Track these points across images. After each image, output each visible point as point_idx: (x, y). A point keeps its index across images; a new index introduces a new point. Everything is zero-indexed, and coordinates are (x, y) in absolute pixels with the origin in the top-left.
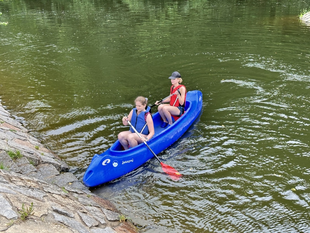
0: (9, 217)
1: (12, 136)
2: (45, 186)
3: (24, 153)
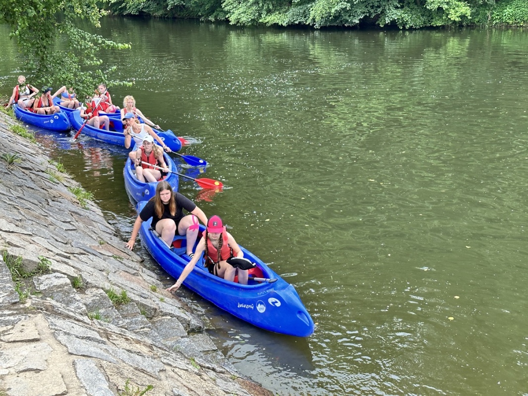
1: (116, 266)
2: (163, 354)
3: (133, 295)
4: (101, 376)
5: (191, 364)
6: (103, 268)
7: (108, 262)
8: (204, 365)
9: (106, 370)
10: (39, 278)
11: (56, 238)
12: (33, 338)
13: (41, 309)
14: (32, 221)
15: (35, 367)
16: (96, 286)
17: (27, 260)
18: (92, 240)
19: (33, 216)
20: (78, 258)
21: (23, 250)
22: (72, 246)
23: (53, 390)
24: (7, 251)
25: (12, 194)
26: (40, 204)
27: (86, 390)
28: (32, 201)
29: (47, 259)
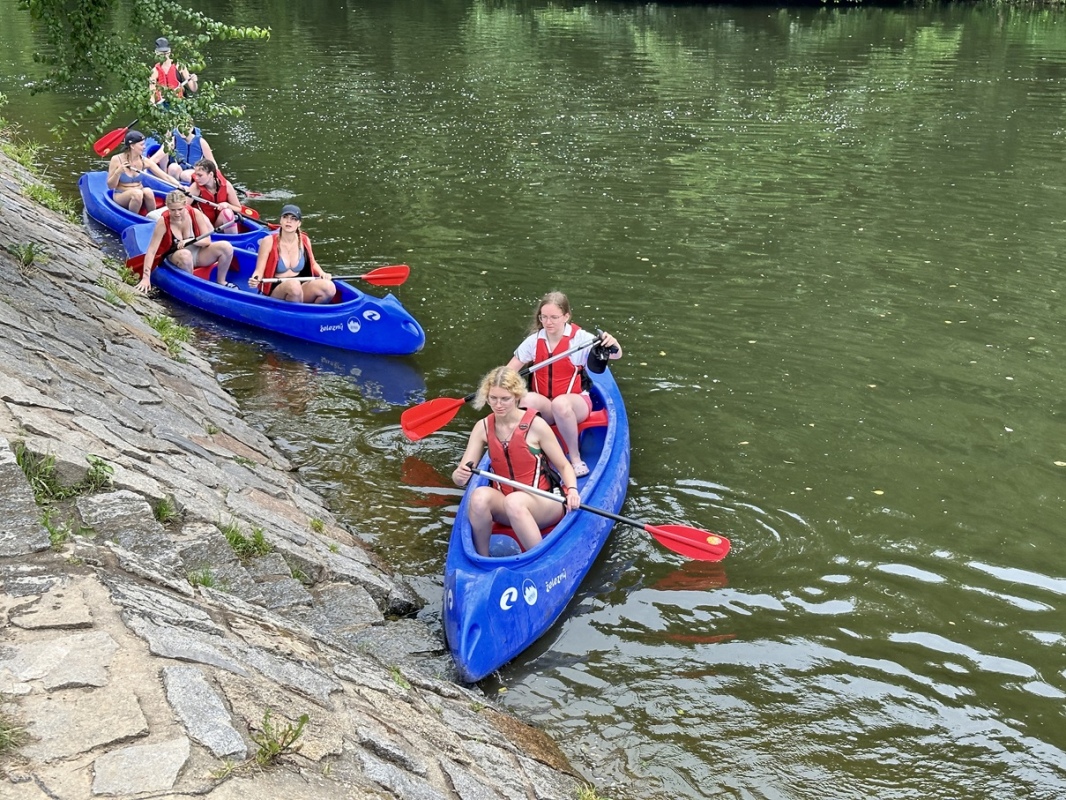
0: (220, 751)
1: (242, 478)
2: (337, 658)
3: (277, 539)
4: (215, 701)
5: (394, 678)
6: (216, 482)
7: (227, 471)
8: (418, 681)
9: (226, 689)
10: (90, 499)
11: (121, 418)
12: (79, 622)
13: (95, 564)
14: (73, 382)
15: (83, 681)
16: (202, 518)
17: (64, 463)
18: (194, 426)
19: (74, 373)
20: (166, 462)
21: (56, 442)
22: (154, 437)
23: (120, 728)
24: (24, 444)
25: (33, 328)
26: (89, 350)
27: (186, 728)
28: (71, 342)
29: (105, 462)
